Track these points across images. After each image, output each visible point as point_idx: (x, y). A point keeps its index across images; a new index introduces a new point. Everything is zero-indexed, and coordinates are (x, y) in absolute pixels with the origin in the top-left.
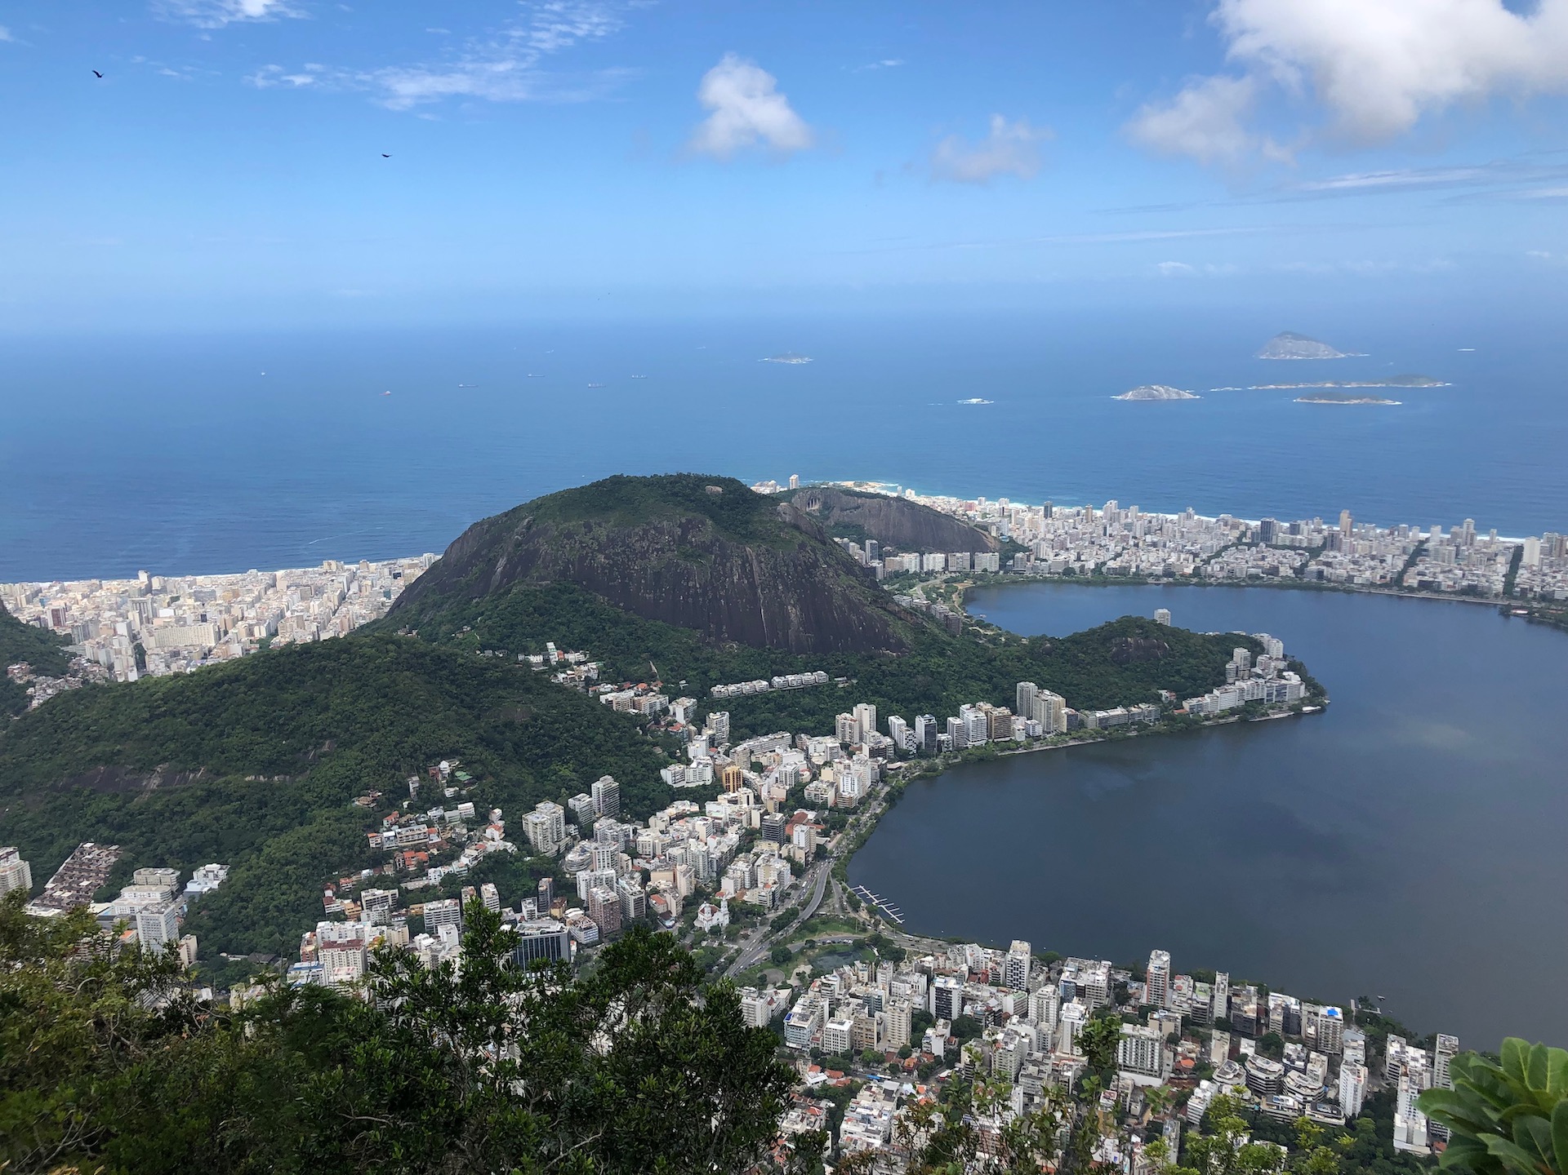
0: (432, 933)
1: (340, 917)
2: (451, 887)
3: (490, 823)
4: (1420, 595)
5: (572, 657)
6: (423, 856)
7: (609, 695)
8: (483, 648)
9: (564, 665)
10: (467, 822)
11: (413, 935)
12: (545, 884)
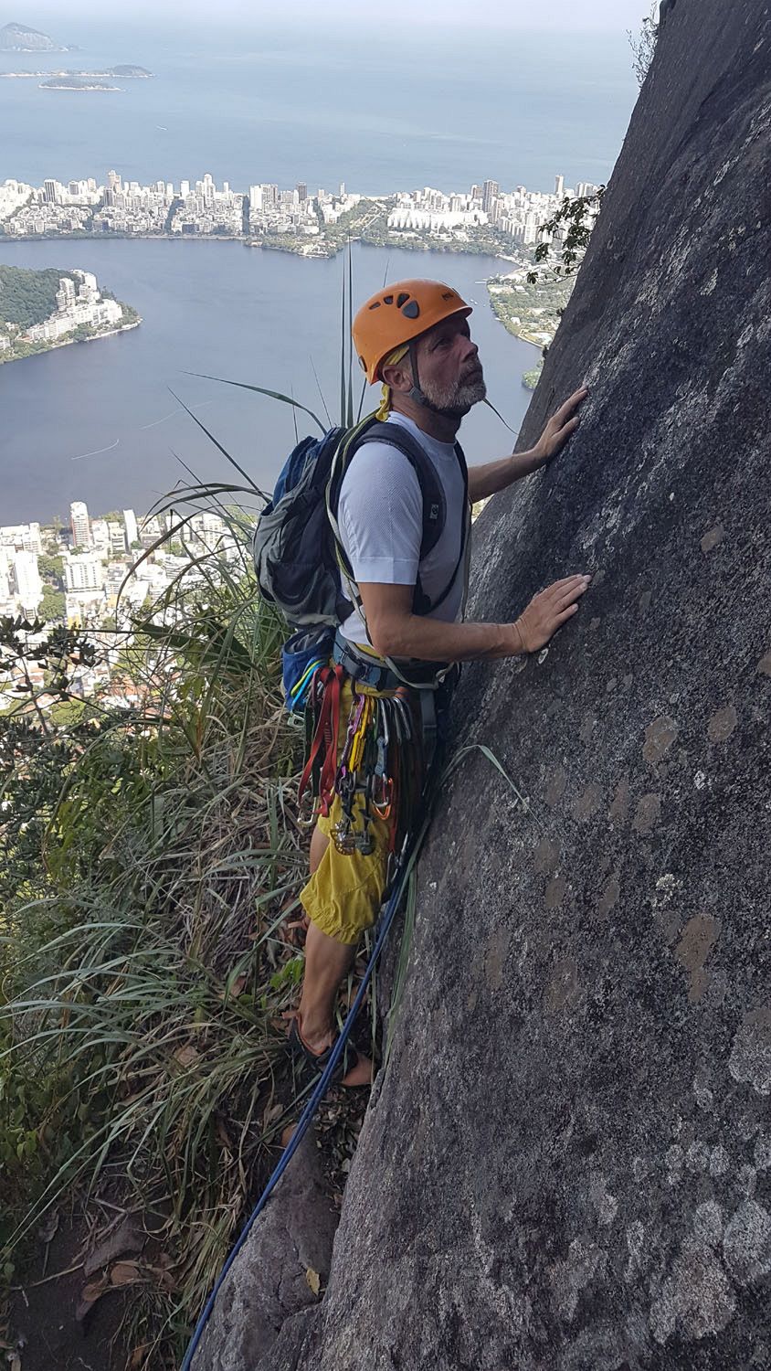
4: (185, 236)
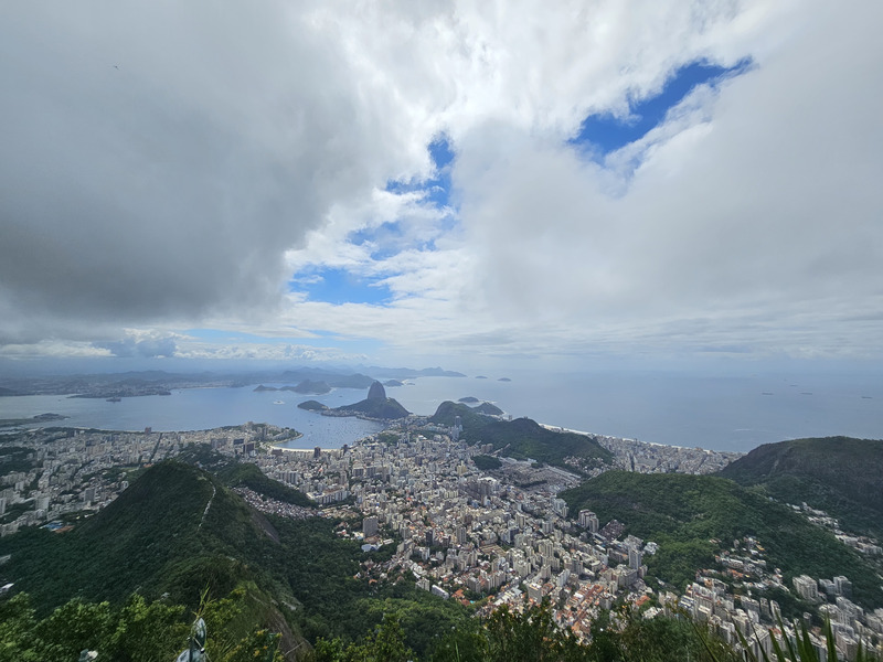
0: (745, 611)
1: (702, 584)
2: (756, 594)
3: (775, 573)
5: (817, 512)
6: (741, 575)
7: (841, 537)
8: (768, 496)
9: (813, 515)
10: (763, 568)
11: (735, 607)
12: (807, 616)
